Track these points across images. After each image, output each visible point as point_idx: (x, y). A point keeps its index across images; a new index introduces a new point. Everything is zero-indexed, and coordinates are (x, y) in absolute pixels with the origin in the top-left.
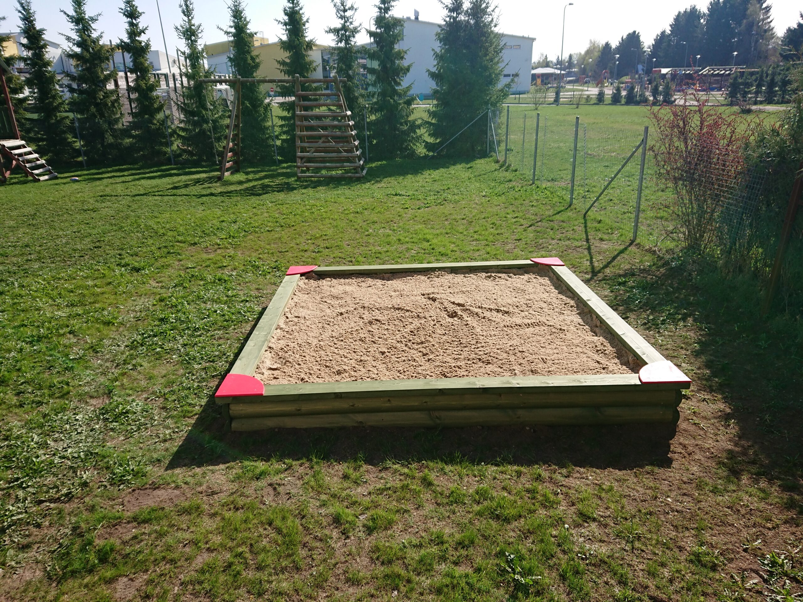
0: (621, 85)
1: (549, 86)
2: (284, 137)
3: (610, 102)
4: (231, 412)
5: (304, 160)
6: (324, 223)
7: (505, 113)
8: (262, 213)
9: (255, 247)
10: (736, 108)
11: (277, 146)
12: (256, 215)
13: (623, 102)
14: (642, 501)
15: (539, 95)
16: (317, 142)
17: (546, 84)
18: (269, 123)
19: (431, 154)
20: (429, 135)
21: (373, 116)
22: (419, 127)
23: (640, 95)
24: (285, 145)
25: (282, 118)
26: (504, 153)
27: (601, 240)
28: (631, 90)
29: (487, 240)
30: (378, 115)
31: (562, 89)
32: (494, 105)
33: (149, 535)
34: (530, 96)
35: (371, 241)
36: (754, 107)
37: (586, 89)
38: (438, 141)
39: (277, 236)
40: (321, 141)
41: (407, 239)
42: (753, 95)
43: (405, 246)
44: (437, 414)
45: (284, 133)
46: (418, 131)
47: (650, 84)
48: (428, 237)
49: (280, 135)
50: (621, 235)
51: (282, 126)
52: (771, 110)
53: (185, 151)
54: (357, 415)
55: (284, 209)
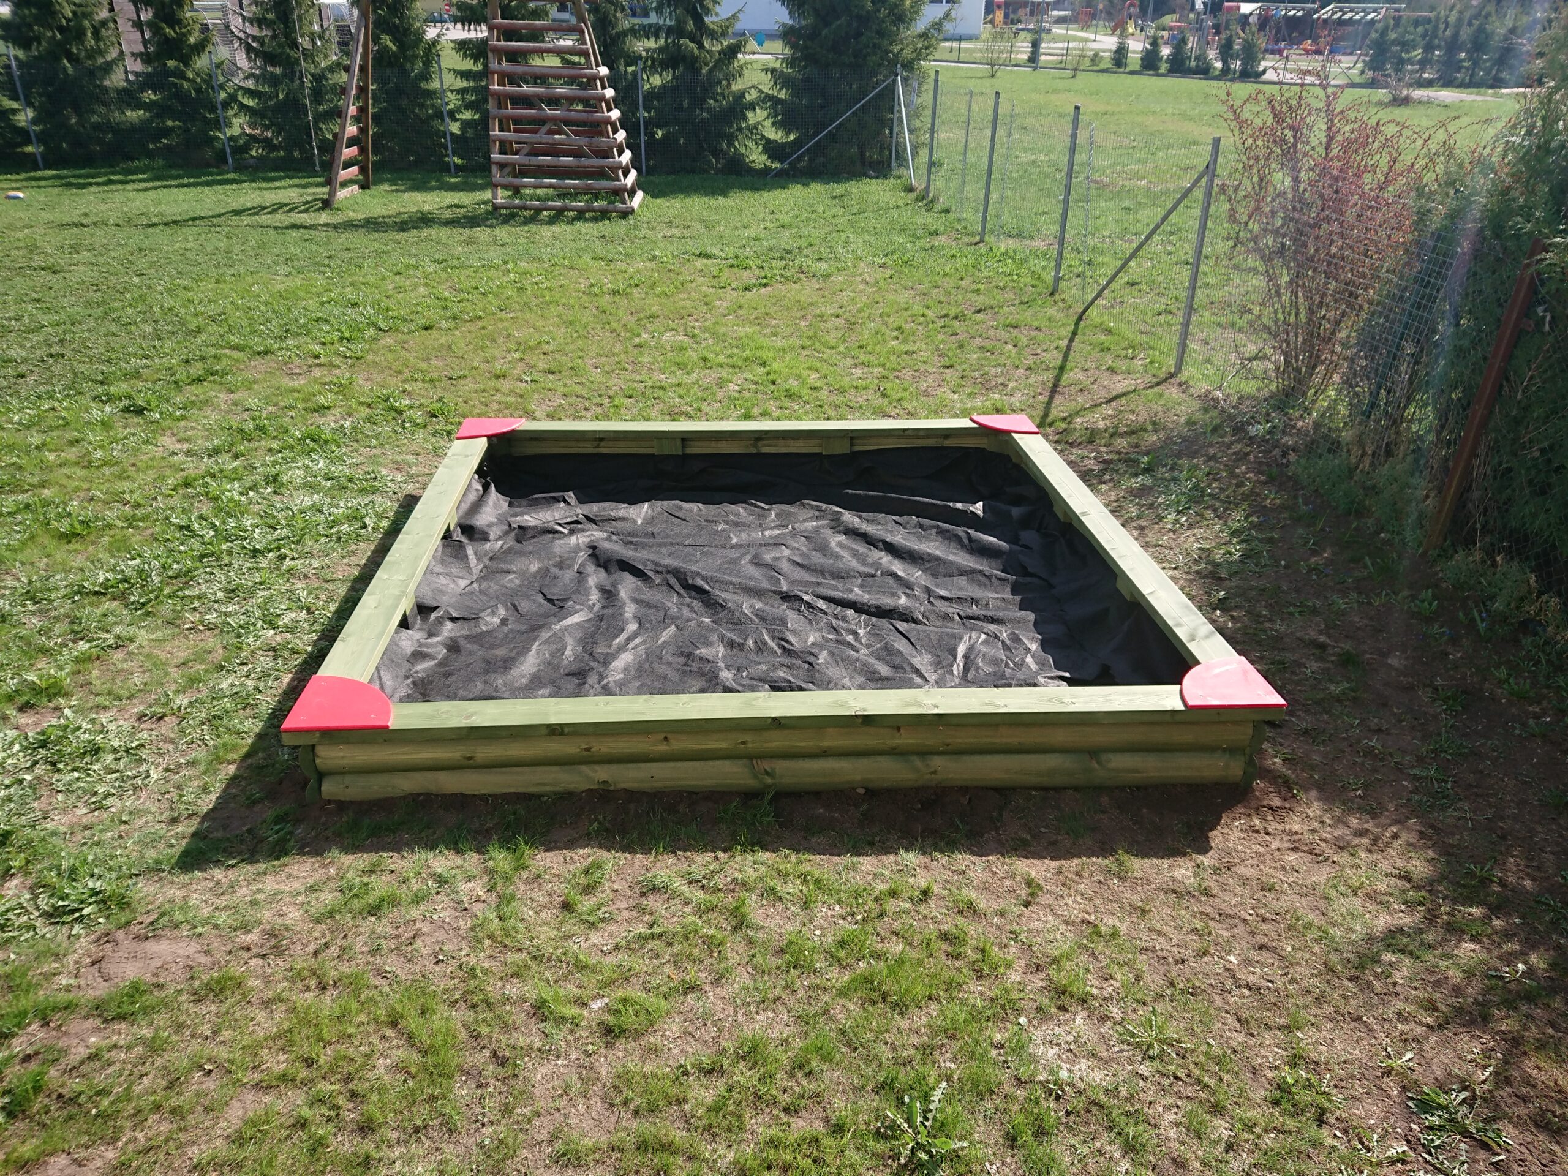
0: (1161, 33)
1: (1020, 26)
2: (467, 115)
3: (1138, 68)
4: (318, 761)
5: (507, 170)
6: (547, 313)
7: (929, 85)
8: (415, 287)
9: (396, 365)
10: (1382, 94)
11: (452, 134)
12: (399, 289)
13: (1162, 71)
14: (1177, 962)
15: (998, 46)
16: (535, 132)
17: (1012, 22)
18: (435, 85)
19: (777, 165)
20: (773, 124)
21: (657, 76)
22: (752, 106)
23: (1197, 58)
24: (470, 133)
25: (464, 75)
26: (925, 172)
27: (1112, 370)
28: (1179, 44)
29: (884, 365)
30: (668, 76)
31: (1044, 35)
32: (909, 66)
33: (129, 1048)
34: (980, 46)
35: (645, 359)
36: (1418, 93)
37: (1092, 36)
38: (792, 137)
39: (443, 341)
40: (544, 129)
41: (721, 359)
42: (1417, 67)
43: (714, 375)
44: (766, 765)
45: (468, 106)
46: (750, 114)
47: (1218, 33)
48: (764, 354)
49: (458, 110)
50: (1152, 362)
51: (462, 92)
52: (1448, 101)
53: (253, 138)
54: (596, 767)
55: (464, 279)
